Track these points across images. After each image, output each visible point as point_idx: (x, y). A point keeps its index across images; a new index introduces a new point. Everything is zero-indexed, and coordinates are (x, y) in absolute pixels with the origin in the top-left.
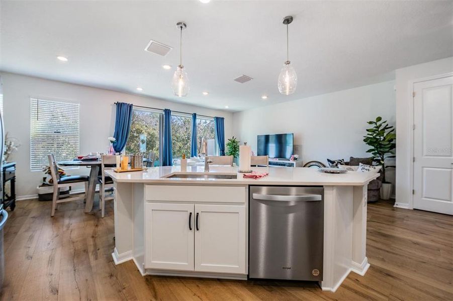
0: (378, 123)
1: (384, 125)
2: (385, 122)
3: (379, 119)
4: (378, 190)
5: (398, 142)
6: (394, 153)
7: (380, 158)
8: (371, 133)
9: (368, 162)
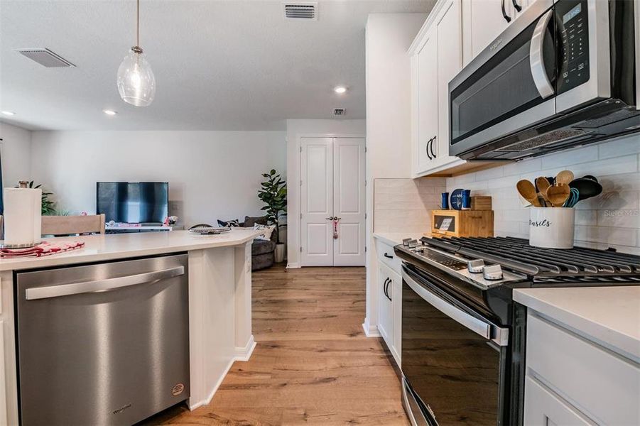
0: (273, 177)
1: (277, 179)
2: (278, 176)
3: (273, 172)
4: (273, 252)
5: (289, 198)
6: (286, 211)
7: (274, 217)
8: (265, 188)
9: (263, 221)
